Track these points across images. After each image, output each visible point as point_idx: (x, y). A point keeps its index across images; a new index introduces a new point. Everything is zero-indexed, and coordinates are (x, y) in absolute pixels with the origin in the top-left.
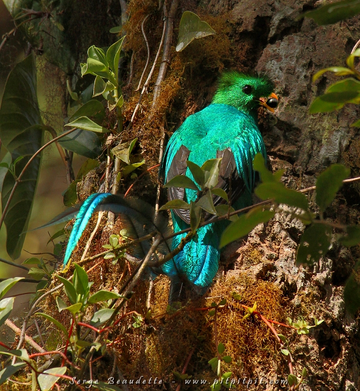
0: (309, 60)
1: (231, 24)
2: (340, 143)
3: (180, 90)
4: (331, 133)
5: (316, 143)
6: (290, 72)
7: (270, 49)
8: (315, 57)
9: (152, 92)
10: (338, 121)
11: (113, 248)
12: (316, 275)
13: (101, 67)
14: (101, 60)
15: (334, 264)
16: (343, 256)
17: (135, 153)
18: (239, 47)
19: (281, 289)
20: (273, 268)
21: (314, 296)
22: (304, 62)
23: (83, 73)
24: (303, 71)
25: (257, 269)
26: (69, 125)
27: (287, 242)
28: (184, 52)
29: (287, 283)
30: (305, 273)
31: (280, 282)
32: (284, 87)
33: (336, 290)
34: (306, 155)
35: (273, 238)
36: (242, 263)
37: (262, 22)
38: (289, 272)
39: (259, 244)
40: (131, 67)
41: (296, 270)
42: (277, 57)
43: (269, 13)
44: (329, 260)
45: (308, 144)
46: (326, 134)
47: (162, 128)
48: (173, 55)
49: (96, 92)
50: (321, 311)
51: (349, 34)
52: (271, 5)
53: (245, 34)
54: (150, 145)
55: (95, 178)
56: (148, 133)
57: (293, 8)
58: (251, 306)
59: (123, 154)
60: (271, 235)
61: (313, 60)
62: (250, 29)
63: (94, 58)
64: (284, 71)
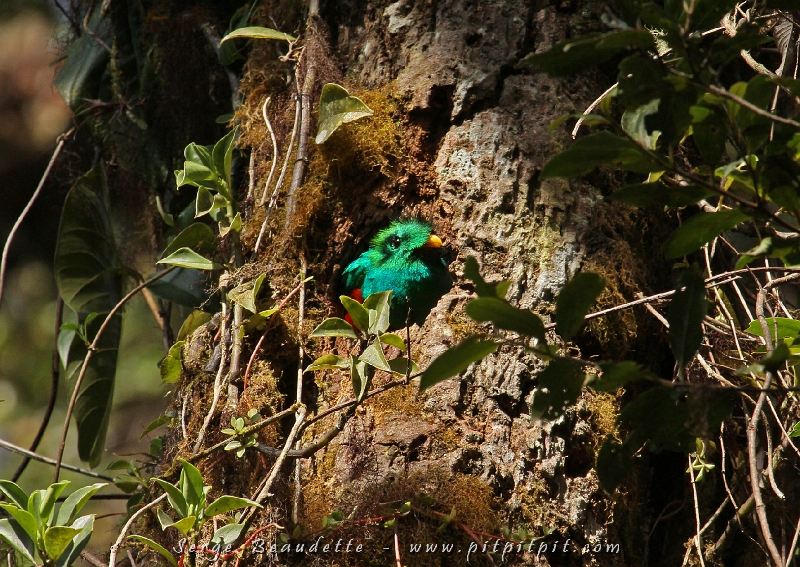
0: (513, 147)
1: (396, 100)
2: (567, 267)
3: (324, 201)
4: (552, 252)
5: (531, 268)
6: (488, 165)
7: (453, 134)
8: (521, 142)
9: (283, 205)
10: (562, 235)
11: (237, 432)
12: (541, 462)
13: (206, 174)
14: (205, 163)
15: (568, 445)
16: (581, 433)
17: (264, 297)
18: (409, 133)
19: (491, 484)
20: (477, 455)
21: (540, 493)
22: (507, 150)
23: (180, 183)
24: (505, 164)
25: (453, 457)
26: (164, 261)
27: (495, 416)
28: (329, 145)
29: (499, 476)
30: (525, 460)
31: (489, 475)
32: (479, 187)
33: (572, 484)
34: (516, 287)
35: (475, 412)
36: (430, 450)
37: (441, 95)
38: (501, 459)
39: (455, 421)
40: (251, 172)
41: (512, 455)
42: (466, 144)
43: (451, 81)
44: (560, 440)
45: (519, 269)
46: (545, 254)
47: (302, 260)
48: (311, 149)
49: (200, 210)
50: (551, 515)
52: (453, 69)
53: (417, 116)
54: (286, 284)
55: (206, 337)
56: (280, 266)
57: (485, 71)
58: (449, 512)
59: (244, 298)
60: (472, 406)
61: (520, 145)
62: (424, 104)
63: (195, 161)
64: (478, 165)
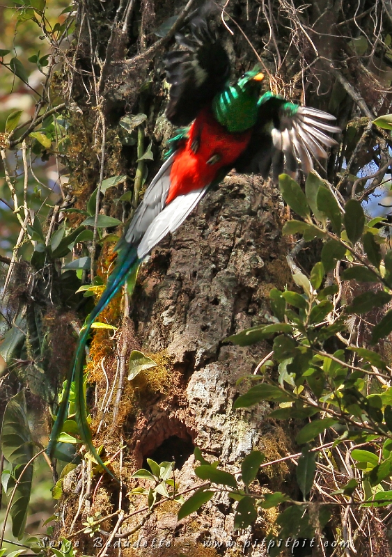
0: (225, 381)
1: (167, 358)
2: (252, 440)
3: (132, 409)
4: (245, 433)
5: (234, 441)
6: (213, 390)
7: (196, 375)
8: (229, 379)
9: (112, 411)
10: (249, 424)
11: (90, 524)
12: (239, 537)
15: (253, 528)
16: (260, 522)
18: (174, 375)
20: (208, 534)
21: (239, 552)
22: (222, 383)
24: (221, 389)
25: (197, 535)
27: (217, 515)
28: (134, 382)
30: (232, 536)
32: (209, 401)
33: (255, 548)
34: (227, 450)
35: (207, 512)
36: (185, 532)
37: (189, 356)
38: (220, 536)
39: (197, 517)
40: (96, 395)
41: (226, 534)
42: (202, 380)
43: (194, 349)
44: (250, 526)
45: (228, 442)
46: (241, 434)
47: (121, 438)
48: (125, 384)
49: (71, 413)
51: (253, 360)
52: (195, 343)
53: (177, 366)
54: (113, 450)
55: (74, 476)
56: (110, 441)
57: (211, 344)
60: (205, 510)
62: (181, 361)
64: (208, 390)
